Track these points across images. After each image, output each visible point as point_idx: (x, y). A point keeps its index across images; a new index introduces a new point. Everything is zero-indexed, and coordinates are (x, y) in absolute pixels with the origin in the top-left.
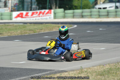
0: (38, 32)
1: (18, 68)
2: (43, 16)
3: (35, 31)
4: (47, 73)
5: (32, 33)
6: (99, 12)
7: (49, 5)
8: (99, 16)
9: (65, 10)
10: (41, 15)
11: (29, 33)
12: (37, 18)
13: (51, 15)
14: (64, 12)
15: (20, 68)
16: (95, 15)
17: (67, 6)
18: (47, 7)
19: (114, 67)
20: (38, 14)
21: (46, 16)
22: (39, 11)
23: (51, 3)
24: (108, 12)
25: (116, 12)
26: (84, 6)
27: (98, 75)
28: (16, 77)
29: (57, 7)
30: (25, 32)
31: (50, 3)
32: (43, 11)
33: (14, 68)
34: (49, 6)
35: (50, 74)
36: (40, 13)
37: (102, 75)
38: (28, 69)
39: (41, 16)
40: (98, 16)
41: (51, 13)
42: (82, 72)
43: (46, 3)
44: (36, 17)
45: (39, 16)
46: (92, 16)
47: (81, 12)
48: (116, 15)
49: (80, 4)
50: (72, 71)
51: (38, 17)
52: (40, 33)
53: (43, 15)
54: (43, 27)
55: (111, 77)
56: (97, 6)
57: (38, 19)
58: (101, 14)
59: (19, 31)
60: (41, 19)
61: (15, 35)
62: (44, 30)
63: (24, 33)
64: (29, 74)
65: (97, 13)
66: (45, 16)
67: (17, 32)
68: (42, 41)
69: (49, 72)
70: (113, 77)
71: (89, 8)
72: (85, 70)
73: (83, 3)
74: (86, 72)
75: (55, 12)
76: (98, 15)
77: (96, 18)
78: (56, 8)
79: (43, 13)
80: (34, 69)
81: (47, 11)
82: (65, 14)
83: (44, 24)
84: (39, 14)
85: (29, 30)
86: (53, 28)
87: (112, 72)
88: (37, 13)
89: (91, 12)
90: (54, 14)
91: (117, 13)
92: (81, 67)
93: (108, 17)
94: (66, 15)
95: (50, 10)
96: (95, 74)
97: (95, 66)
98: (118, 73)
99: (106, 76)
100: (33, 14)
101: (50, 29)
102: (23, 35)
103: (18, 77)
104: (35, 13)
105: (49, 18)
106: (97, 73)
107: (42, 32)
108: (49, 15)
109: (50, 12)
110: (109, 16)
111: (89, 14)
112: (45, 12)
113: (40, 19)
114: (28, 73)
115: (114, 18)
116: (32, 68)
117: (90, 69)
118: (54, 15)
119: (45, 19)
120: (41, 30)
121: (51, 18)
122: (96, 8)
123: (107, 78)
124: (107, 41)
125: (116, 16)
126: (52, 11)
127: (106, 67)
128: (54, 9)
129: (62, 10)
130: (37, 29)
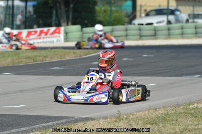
0: (41, 61)
1: (14, 115)
2: (47, 38)
3: (35, 59)
4: (61, 121)
5: (31, 62)
6: (140, 30)
7: (55, 20)
8: (141, 37)
9: (83, 27)
10: (43, 35)
11: (26, 63)
12: (36, 41)
13: (59, 37)
14: (82, 30)
15: (16, 115)
16: (134, 35)
17: (86, 22)
18: (53, 23)
19: (173, 112)
20: (38, 33)
21: (51, 37)
22: (39, 30)
23: (59, 15)
24: (155, 30)
25: (169, 29)
26: (114, 21)
27: (147, 124)
28: (10, 128)
29: (70, 23)
30: (18, 60)
31: (57, 16)
32: (46, 29)
33: (6, 115)
34: (57, 22)
35: (67, 123)
36: (42, 32)
37: (153, 124)
38: (30, 116)
39: (44, 38)
40: (139, 37)
41: (59, 33)
42: (120, 120)
43: (51, 17)
44: (34, 39)
45: (39, 37)
46: (128, 37)
47: (111, 30)
48: (169, 34)
49: (107, 18)
50: (103, 119)
51: (37, 38)
52: (44, 62)
53: (46, 36)
54: (49, 53)
55: (168, 126)
56: (137, 21)
57: (38, 43)
58: (144, 33)
59: (9, 60)
60: (43, 42)
61: (3, 65)
62: (51, 58)
63: (18, 62)
64: (32, 123)
65: (137, 32)
66: (49, 37)
67: (6, 60)
68: (49, 75)
69: (64, 121)
70: (172, 127)
71: (123, 24)
72: (125, 117)
73: (113, 16)
74: (126, 119)
75: (67, 31)
76: (138, 35)
77: (136, 40)
78: (67, 25)
79: (47, 34)
80: (39, 116)
81: (53, 29)
82: (83, 33)
83: (49, 50)
84: (40, 35)
85: (26, 58)
86: (64, 55)
87: (171, 118)
88: (36, 32)
89: (126, 30)
90: (65, 34)
91: (171, 31)
92: (118, 111)
93: (156, 39)
94: (84, 35)
95: (58, 28)
96: (142, 122)
97: (141, 111)
98: (180, 120)
99: (161, 124)
100: (29, 34)
101: (61, 57)
102: (16, 65)
103: (14, 129)
104: (33, 33)
105: (57, 40)
106: (145, 121)
107: (48, 60)
108: (56, 37)
109: (57, 31)
110: (157, 36)
111: (123, 33)
112: (49, 30)
113: (41, 42)
114: (31, 121)
115: (166, 39)
116: (37, 115)
117: (132, 115)
118: (64, 36)
119: (49, 42)
120: (46, 57)
121: (59, 41)
122: (134, 24)
123: (162, 128)
124: (157, 73)
125: (169, 36)
126: (62, 29)
127: (160, 112)
128: (64, 26)
129: (78, 27)
130: (40, 57)
